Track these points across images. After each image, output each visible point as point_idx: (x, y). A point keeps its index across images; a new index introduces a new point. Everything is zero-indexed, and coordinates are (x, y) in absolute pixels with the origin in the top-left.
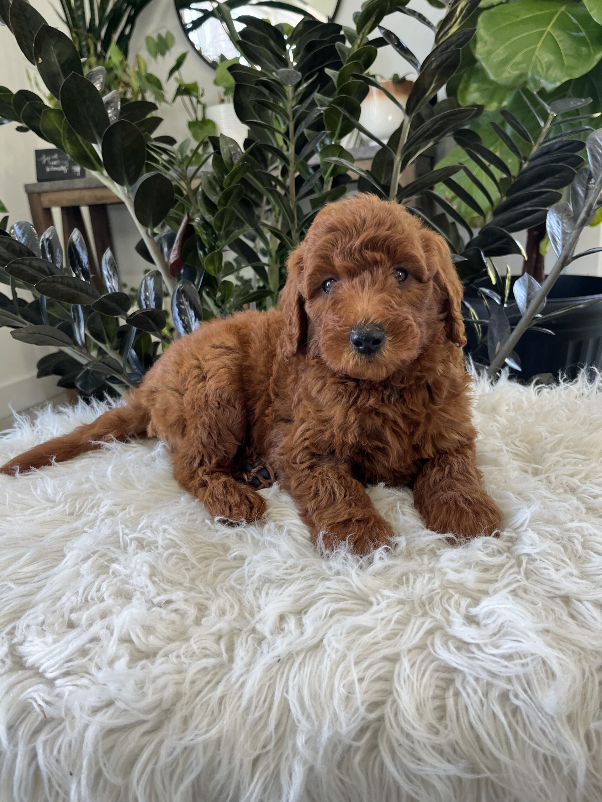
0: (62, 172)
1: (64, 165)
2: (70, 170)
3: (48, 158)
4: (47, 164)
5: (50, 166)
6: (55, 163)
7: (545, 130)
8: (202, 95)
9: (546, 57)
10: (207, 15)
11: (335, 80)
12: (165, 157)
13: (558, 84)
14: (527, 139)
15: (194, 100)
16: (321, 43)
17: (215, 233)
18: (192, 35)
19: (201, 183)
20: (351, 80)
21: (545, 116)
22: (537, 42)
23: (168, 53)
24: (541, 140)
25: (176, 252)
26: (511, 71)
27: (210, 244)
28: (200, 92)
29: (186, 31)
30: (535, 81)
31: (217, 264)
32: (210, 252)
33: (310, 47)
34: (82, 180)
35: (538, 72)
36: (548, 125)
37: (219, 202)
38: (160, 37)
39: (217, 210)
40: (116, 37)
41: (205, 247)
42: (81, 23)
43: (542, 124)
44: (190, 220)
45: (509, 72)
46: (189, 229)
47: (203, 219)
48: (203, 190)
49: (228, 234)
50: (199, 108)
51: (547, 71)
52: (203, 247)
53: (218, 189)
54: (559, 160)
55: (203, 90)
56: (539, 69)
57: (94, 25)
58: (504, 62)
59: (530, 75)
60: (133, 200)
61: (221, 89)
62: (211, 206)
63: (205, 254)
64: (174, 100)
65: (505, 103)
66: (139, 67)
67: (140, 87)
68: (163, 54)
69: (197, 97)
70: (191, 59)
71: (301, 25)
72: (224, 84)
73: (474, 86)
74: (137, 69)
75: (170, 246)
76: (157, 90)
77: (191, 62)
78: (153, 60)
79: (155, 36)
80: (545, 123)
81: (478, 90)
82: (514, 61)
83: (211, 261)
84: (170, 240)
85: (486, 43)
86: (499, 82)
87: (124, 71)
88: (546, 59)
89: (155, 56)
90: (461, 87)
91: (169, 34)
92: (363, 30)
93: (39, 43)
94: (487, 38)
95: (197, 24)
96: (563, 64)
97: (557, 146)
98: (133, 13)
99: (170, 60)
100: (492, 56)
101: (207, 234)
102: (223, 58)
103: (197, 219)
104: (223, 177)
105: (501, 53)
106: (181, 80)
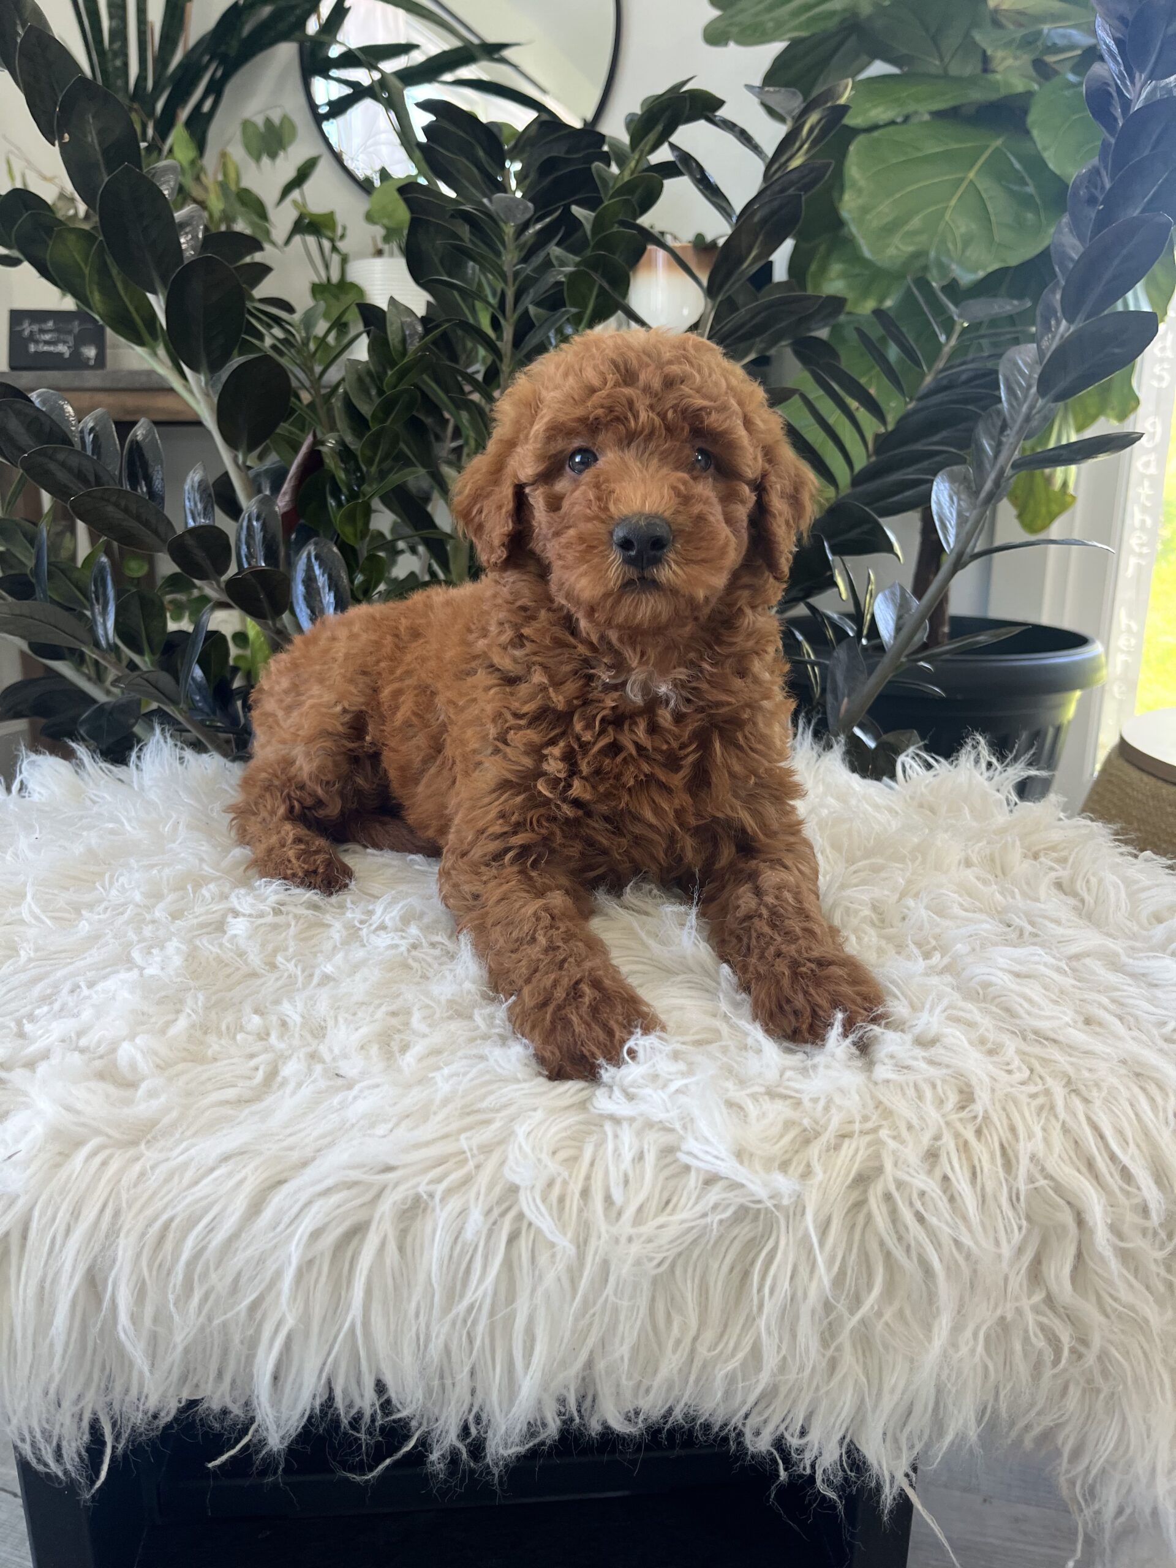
0: (61, 354)
1: (65, 342)
2: (76, 353)
3: (35, 328)
4: (32, 338)
5: (37, 342)
6: (47, 337)
7: (947, 350)
8: (342, 237)
9: (963, 226)
10: (359, 92)
11: (588, 227)
12: (277, 332)
13: (981, 274)
14: (919, 365)
15: (327, 244)
16: (567, 161)
17: (360, 470)
18: (328, 127)
19: (343, 379)
20: (616, 228)
21: (948, 325)
22: (950, 199)
23: (282, 154)
24: (940, 364)
25: (287, 498)
26: (901, 246)
27: (350, 489)
28: (339, 231)
29: (319, 119)
30: (943, 268)
31: (360, 524)
32: (348, 501)
33: (547, 167)
34: (99, 372)
35: (948, 250)
36: (953, 342)
37: (373, 416)
38: (268, 122)
39: (369, 428)
40: (184, 114)
41: (340, 491)
42: (119, 83)
43: (943, 338)
44: (317, 442)
45: (897, 247)
46: (314, 459)
47: (342, 442)
48: (346, 393)
49: (383, 475)
50: (335, 259)
51: (963, 251)
52: (336, 492)
53: (374, 392)
54: (966, 401)
55: (344, 228)
56: (950, 246)
57: (145, 88)
58: (889, 229)
59: (932, 254)
60: (216, 400)
61: (379, 231)
62: (357, 421)
63: (340, 504)
64: (288, 241)
65: (889, 303)
66: (225, 175)
67: (224, 211)
68: (273, 156)
69: (332, 240)
70: (325, 170)
71: (535, 127)
72: (385, 221)
73: (836, 268)
74: (220, 178)
75: (276, 489)
76: (256, 219)
77: (324, 175)
78: (252, 164)
79: (259, 121)
80: (948, 338)
81: (843, 275)
82: (907, 228)
83: (351, 518)
84: (277, 478)
85: (860, 191)
86: (879, 264)
87: (198, 179)
88: (963, 230)
89: (258, 159)
90: (813, 267)
91: (285, 119)
92: (641, 145)
93: (67, 107)
94: (862, 183)
95: (339, 107)
96: (991, 240)
97: (964, 377)
98: (219, 73)
99: (286, 166)
100: (868, 217)
101: (346, 470)
102: (384, 174)
103: (331, 443)
104: (386, 373)
105: (885, 211)
106: (305, 205)
